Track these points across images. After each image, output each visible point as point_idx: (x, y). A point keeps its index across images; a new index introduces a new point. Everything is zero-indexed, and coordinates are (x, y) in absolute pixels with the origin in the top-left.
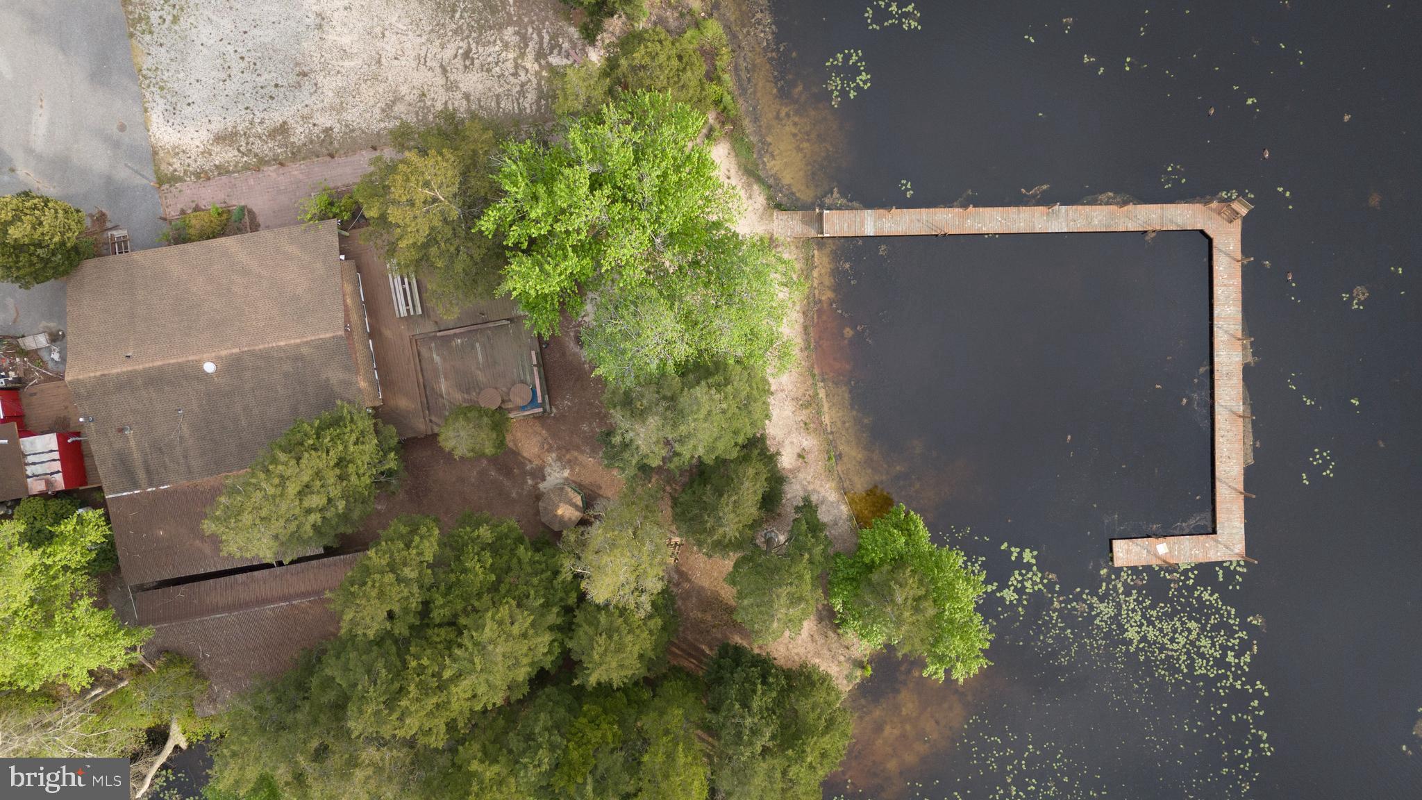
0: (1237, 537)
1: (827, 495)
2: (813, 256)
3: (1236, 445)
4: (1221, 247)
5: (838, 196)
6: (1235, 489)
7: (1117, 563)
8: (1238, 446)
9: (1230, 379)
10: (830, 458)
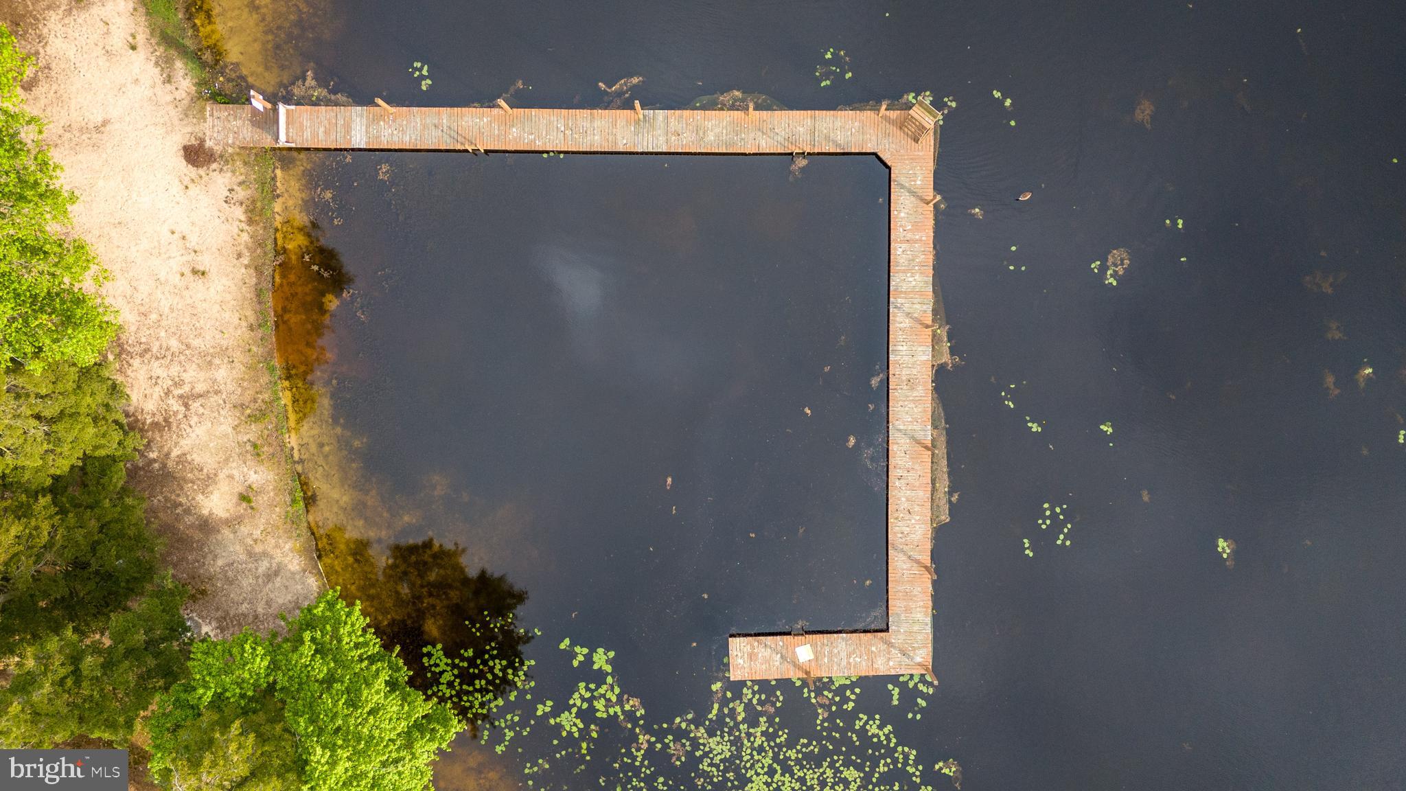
0: (920, 637)
1: (286, 560)
2: (274, 179)
3: (921, 493)
4: (903, 180)
5: (313, 83)
6: (918, 562)
7: (735, 675)
8: (924, 494)
9: (912, 389)
10: (294, 501)
